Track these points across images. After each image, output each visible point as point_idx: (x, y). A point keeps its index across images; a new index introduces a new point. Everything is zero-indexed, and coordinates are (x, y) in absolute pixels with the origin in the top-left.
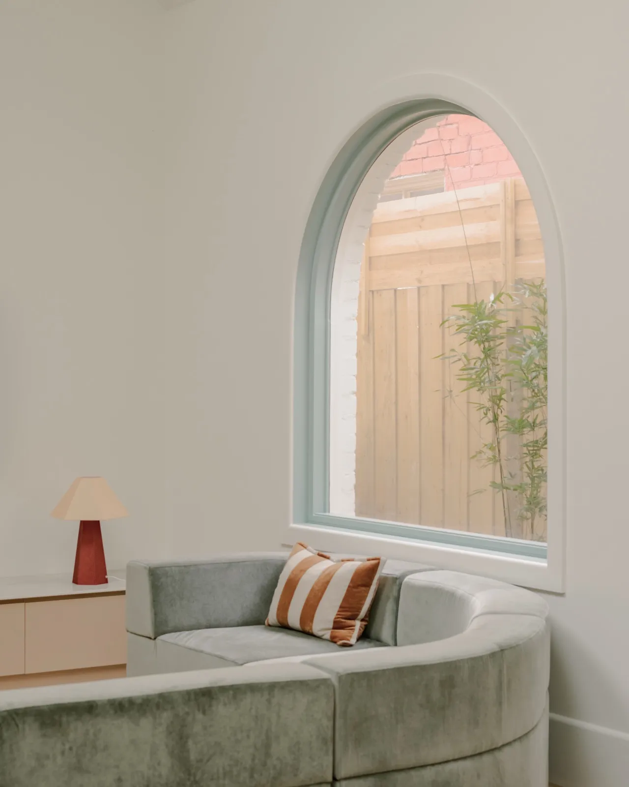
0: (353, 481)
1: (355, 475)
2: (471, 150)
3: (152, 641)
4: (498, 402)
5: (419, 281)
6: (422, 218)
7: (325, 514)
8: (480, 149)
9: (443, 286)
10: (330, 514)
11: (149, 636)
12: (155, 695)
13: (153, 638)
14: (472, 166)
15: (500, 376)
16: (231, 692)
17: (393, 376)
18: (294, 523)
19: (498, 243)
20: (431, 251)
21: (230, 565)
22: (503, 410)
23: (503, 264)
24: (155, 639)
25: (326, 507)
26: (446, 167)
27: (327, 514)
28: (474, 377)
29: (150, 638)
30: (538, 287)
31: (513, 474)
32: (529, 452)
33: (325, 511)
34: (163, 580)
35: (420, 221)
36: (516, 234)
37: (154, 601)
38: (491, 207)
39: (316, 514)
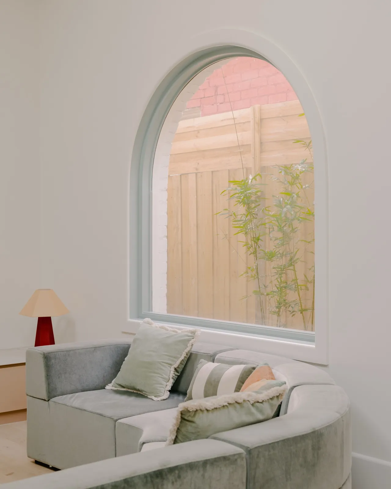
0: (166, 291)
1: (167, 287)
2: (217, 95)
3: (47, 402)
4: (257, 242)
5: (197, 169)
6: (198, 131)
7: (149, 312)
8: (223, 94)
9: (212, 172)
10: (153, 313)
11: (44, 399)
12: (121, 481)
13: (47, 400)
14: (218, 104)
15: (258, 225)
16: (177, 472)
17: (180, 227)
18: (131, 318)
19: (250, 145)
20: (204, 151)
21: (96, 349)
22: (259, 246)
23: (253, 158)
24: (48, 400)
25: (150, 307)
26: (202, 105)
27: (151, 312)
28: (242, 225)
29: (45, 400)
30: (289, 169)
31: (266, 286)
32: (278, 272)
33: (149, 310)
34: (53, 361)
35: (197, 133)
36: (261, 139)
37: (48, 375)
38: (244, 123)
39: (144, 313)
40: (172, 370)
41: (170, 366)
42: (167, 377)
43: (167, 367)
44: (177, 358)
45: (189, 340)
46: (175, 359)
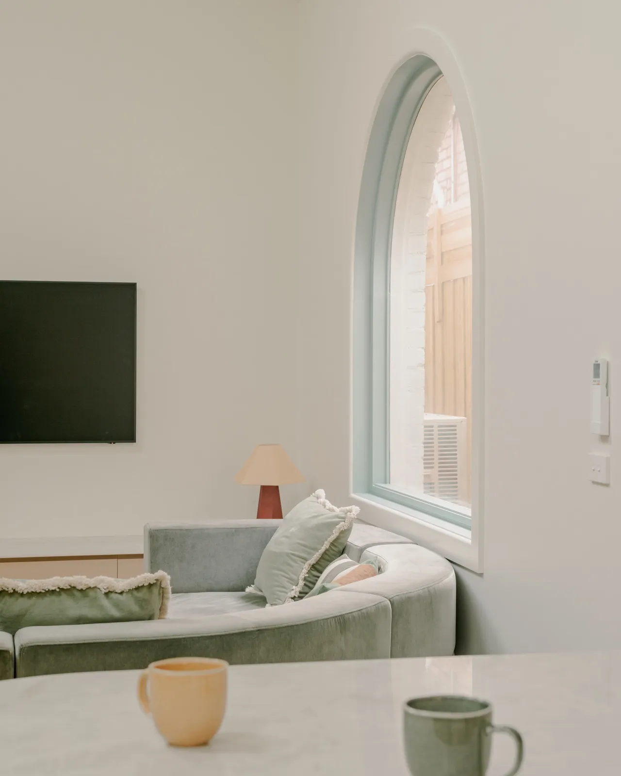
18: (354, 492)
39: (375, 485)
40: (305, 568)
41: (303, 560)
42: (295, 577)
43: (300, 563)
44: (316, 550)
45: (337, 523)
46: (312, 551)
